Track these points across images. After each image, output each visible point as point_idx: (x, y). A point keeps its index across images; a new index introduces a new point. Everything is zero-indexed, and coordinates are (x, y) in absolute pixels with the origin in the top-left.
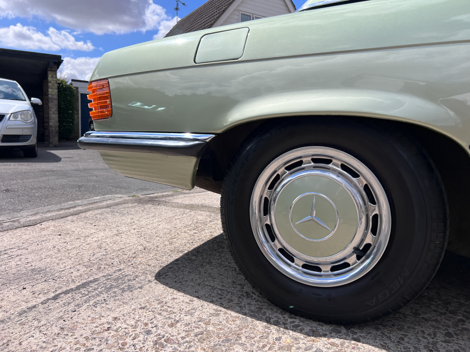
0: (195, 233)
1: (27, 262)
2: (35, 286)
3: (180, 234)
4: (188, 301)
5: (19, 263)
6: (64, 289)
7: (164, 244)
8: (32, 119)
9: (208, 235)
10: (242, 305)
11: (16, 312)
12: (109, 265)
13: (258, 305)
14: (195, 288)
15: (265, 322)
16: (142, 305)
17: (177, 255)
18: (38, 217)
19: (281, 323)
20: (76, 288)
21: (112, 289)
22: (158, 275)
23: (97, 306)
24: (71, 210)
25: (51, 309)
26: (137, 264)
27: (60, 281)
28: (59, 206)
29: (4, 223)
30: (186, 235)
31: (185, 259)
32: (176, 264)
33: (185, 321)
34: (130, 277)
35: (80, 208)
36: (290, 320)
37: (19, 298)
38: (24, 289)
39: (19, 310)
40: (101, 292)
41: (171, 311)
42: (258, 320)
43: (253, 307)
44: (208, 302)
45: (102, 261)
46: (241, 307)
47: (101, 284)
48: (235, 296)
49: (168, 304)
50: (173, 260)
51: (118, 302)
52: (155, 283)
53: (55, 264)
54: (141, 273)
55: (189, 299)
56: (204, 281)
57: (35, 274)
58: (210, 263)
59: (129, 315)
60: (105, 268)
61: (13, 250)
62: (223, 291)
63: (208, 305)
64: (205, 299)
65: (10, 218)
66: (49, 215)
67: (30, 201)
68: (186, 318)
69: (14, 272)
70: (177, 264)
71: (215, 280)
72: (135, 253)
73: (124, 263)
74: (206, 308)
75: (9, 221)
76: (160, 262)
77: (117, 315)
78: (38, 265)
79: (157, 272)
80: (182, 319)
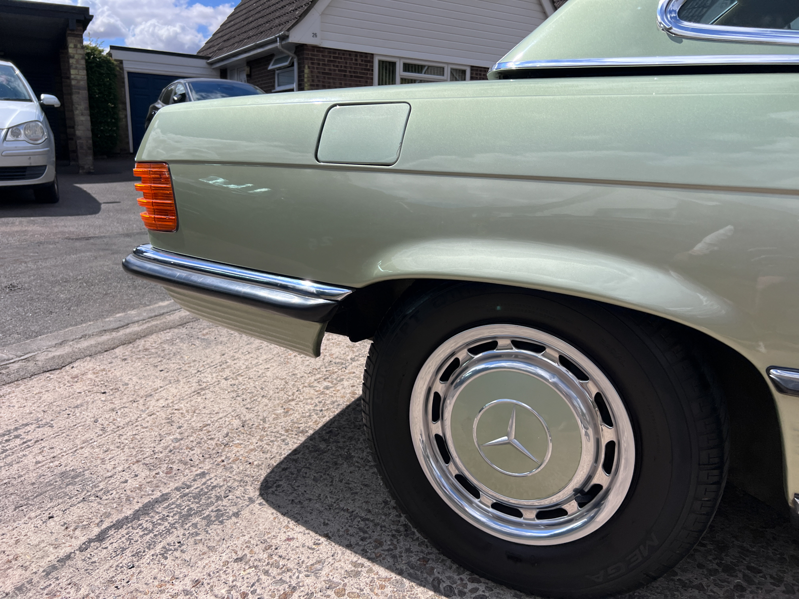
0: (327, 388)
1: (52, 455)
2: (68, 512)
3: (302, 391)
4: (311, 544)
5: (40, 458)
6: (115, 517)
7: (275, 414)
8: (44, 134)
9: (348, 392)
10: (397, 552)
11: (41, 570)
12: (186, 464)
13: (422, 552)
14: (324, 517)
15: (431, 590)
16: (238, 553)
17: (295, 441)
18: (67, 350)
19: (456, 591)
20: (134, 514)
21: (190, 518)
22: (264, 485)
23: (168, 555)
24: (122, 332)
25: (95, 562)
26: (230, 460)
27: (107, 500)
28: (100, 324)
29: (10, 363)
30: (312, 392)
31: (308, 449)
32: (294, 460)
33: (307, 587)
34: (219, 491)
35: (135, 328)
36: (470, 586)
37: (43, 538)
38: (50, 518)
39: (44, 563)
40: (172, 526)
41: (284, 565)
42: (421, 585)
43: (415, 556)
44: (343, 546)
45: (174, 454)
46: (394, 557)
47: (173, 506)
48: (386, 533)
49: (281, 552)
50: (290, 452)
51: (200, 547)
52: (260, 504)
53: (99, 461)
54: (238, 481)
55: (313, 541)
56: (338, 499)
57: (67, 485)
58: (349, 458)
59: (217, 574)
60: (178, 470)
61: (28, 428)
62: (367, 522)
63: (343, 554)
64: (338, 539)
65: (19, 353)
66: (84, 344)
67: (51, 312)
68: (308, 581)
69: (34, 481)
70: (296, 461)
71: (356, 497)
72: (227, 435)
73: (210, 457)
74: (340, 561)
75: (17, 359)
76: (268, 455)
77: (199, 575)
78: (72, 464)
79: (262, 478)
80: (301, 584)
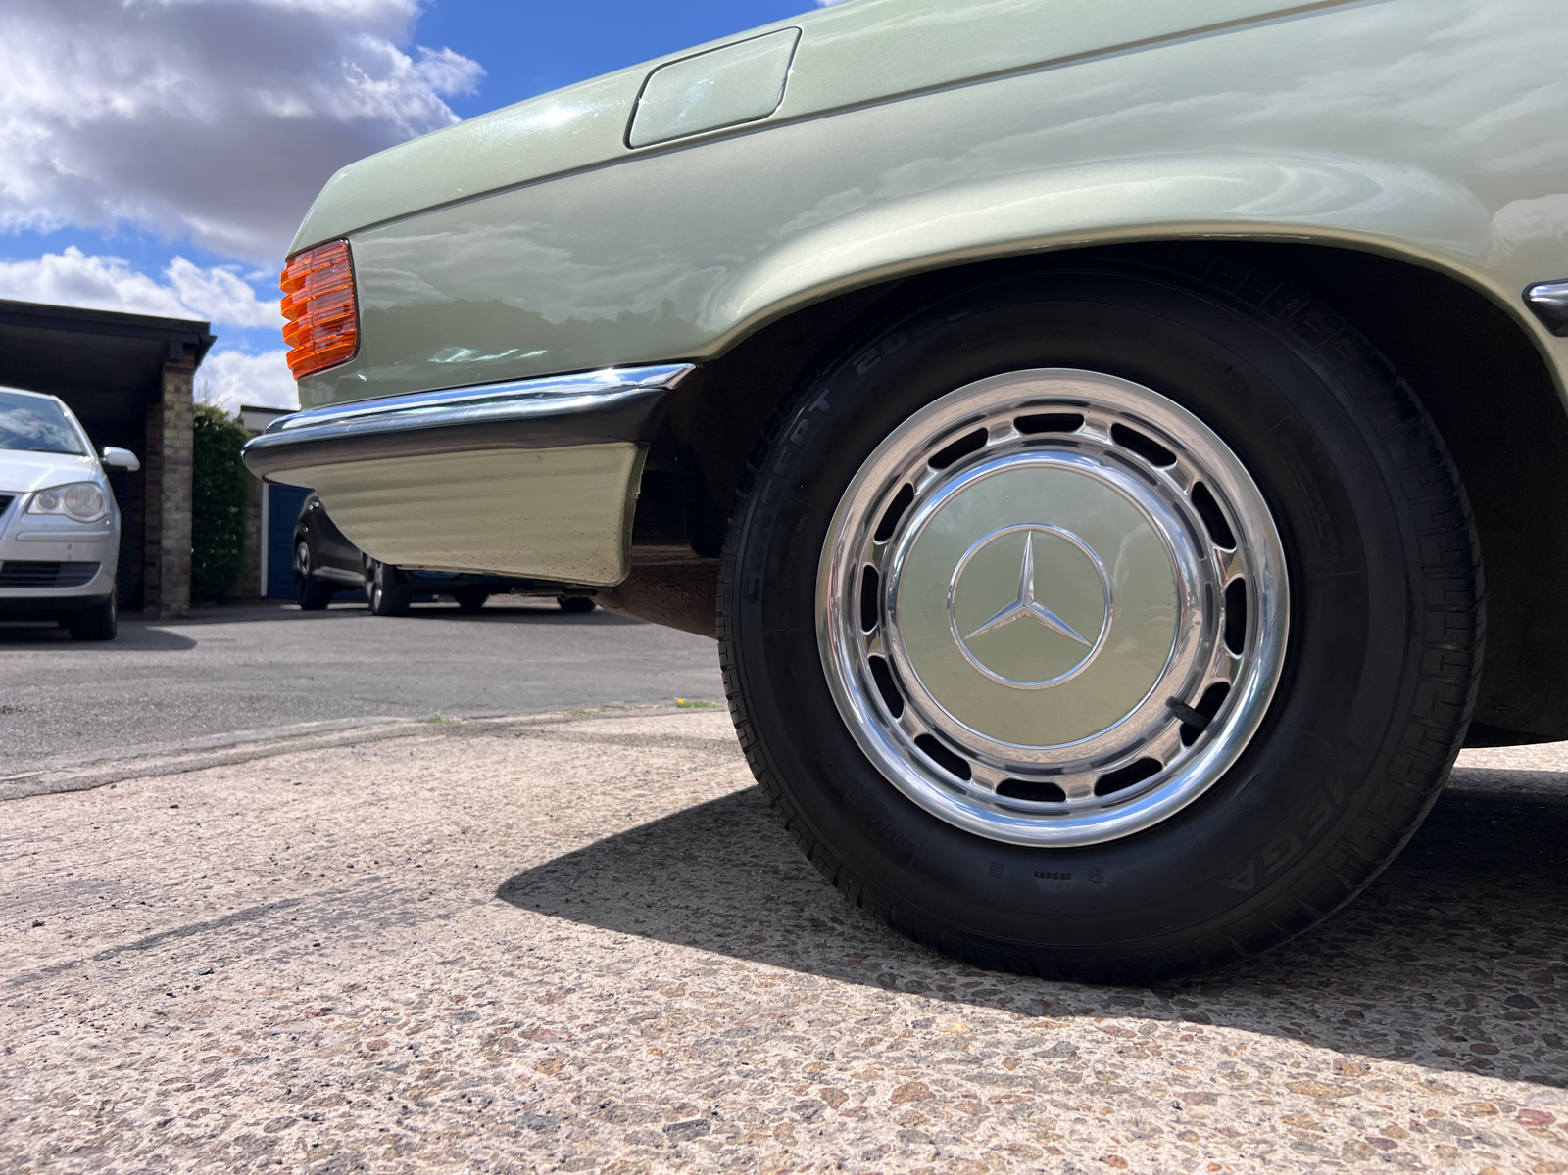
0: (640, 796)
1: (55, 867)
2: (76, 920)
3: (588, 798)
4: (607, 943)
5: (27, 870)
6: (178, 925)
7: (531, 821)
8: (102, 514)
10: (798, 948)
11: (4, 979)
12: (339, 870)
13: (852, 947)
14: (636, 915)
15: (875, 987)
16: (447, 955)
17: (574, 844)
18: (105, 770)
19: (933, 987)
20: (220, 921)
21: (344, 921)
22: (507, 887)
23: (290, 960)
24: (220, 753)
25: (127, 970)
26: (435, 866)
27: (163, 906)
28: (177, 745)
30: (609, 799)
31: (602, 850)
32: (571, 862)
33: (598, 988)
34: (409, 894)
35: (251, 748)
36: (962, 980)
37: (18, 947)
38: (37, 925)
39: (13, 973)
40: (304, 929)
41: (548, 966)
42: (853, 983)
43: (837, 952)
44: (679, 943)
45: (314, 861)
46: (792, 953)
47: (307, 911)
48: (773, 929)
49: (539, 953)
50: (563, 855)
51: (363, 950)
52: (497, 905)
53: (152, 871)
54: (449, 884)
55: (611, 940)
56: (665, 898)
57: (80, 894)
58: (689, 858)
59: (399, 978)
60: (323, 876)
62: (730, 918)
63: (679, 951)
64: (667, 936)
66: (142, 764)
67: (80, 734)
68: (600, 981)
69: (8, 891)
70: (576, 864)
71: (705, 894)
72: (430, 842)
73: (393, 864)
74: (673, 959)
76: (516, 859)
77: (358, 979)
78: (93, 874)
79: (503, 881)
80: (584, 985)
